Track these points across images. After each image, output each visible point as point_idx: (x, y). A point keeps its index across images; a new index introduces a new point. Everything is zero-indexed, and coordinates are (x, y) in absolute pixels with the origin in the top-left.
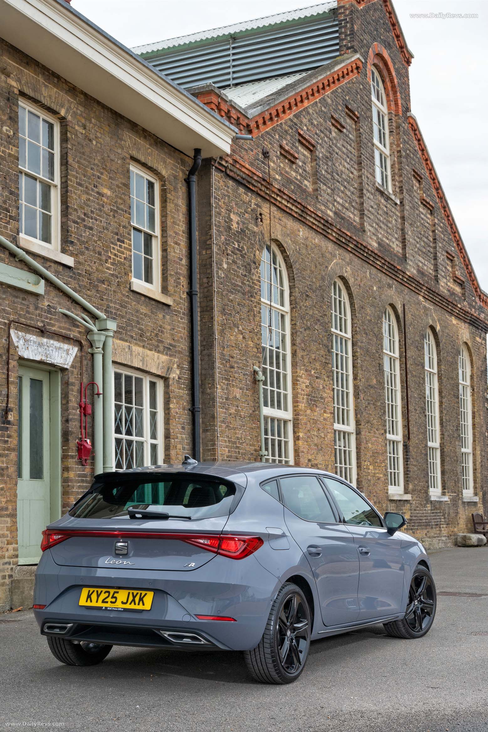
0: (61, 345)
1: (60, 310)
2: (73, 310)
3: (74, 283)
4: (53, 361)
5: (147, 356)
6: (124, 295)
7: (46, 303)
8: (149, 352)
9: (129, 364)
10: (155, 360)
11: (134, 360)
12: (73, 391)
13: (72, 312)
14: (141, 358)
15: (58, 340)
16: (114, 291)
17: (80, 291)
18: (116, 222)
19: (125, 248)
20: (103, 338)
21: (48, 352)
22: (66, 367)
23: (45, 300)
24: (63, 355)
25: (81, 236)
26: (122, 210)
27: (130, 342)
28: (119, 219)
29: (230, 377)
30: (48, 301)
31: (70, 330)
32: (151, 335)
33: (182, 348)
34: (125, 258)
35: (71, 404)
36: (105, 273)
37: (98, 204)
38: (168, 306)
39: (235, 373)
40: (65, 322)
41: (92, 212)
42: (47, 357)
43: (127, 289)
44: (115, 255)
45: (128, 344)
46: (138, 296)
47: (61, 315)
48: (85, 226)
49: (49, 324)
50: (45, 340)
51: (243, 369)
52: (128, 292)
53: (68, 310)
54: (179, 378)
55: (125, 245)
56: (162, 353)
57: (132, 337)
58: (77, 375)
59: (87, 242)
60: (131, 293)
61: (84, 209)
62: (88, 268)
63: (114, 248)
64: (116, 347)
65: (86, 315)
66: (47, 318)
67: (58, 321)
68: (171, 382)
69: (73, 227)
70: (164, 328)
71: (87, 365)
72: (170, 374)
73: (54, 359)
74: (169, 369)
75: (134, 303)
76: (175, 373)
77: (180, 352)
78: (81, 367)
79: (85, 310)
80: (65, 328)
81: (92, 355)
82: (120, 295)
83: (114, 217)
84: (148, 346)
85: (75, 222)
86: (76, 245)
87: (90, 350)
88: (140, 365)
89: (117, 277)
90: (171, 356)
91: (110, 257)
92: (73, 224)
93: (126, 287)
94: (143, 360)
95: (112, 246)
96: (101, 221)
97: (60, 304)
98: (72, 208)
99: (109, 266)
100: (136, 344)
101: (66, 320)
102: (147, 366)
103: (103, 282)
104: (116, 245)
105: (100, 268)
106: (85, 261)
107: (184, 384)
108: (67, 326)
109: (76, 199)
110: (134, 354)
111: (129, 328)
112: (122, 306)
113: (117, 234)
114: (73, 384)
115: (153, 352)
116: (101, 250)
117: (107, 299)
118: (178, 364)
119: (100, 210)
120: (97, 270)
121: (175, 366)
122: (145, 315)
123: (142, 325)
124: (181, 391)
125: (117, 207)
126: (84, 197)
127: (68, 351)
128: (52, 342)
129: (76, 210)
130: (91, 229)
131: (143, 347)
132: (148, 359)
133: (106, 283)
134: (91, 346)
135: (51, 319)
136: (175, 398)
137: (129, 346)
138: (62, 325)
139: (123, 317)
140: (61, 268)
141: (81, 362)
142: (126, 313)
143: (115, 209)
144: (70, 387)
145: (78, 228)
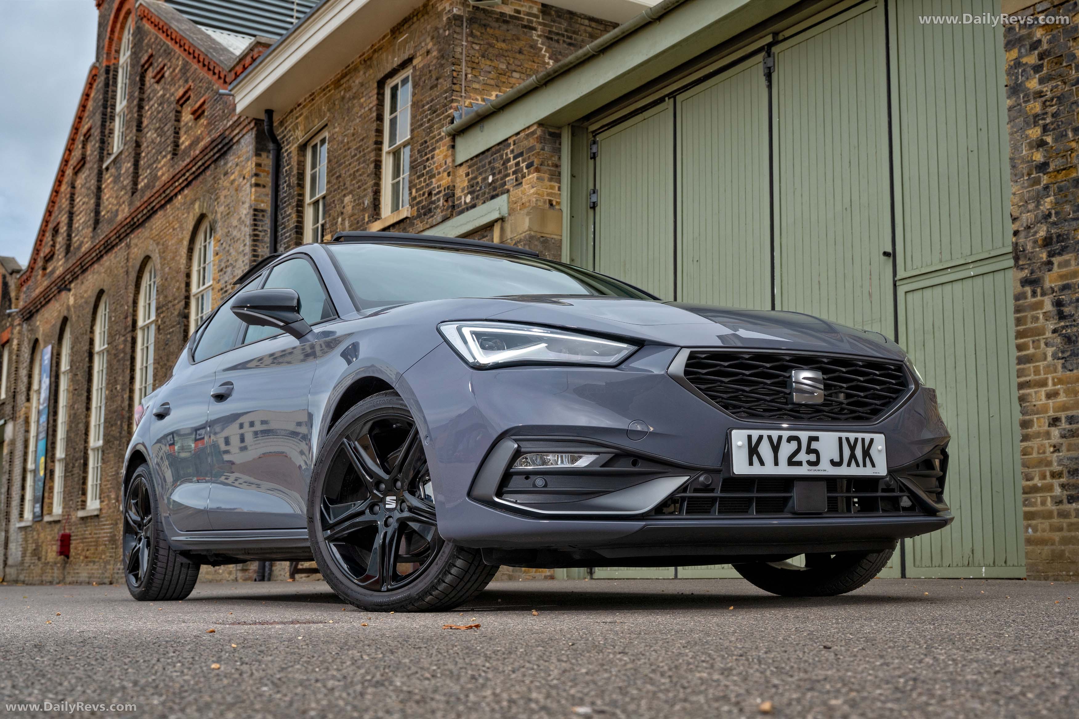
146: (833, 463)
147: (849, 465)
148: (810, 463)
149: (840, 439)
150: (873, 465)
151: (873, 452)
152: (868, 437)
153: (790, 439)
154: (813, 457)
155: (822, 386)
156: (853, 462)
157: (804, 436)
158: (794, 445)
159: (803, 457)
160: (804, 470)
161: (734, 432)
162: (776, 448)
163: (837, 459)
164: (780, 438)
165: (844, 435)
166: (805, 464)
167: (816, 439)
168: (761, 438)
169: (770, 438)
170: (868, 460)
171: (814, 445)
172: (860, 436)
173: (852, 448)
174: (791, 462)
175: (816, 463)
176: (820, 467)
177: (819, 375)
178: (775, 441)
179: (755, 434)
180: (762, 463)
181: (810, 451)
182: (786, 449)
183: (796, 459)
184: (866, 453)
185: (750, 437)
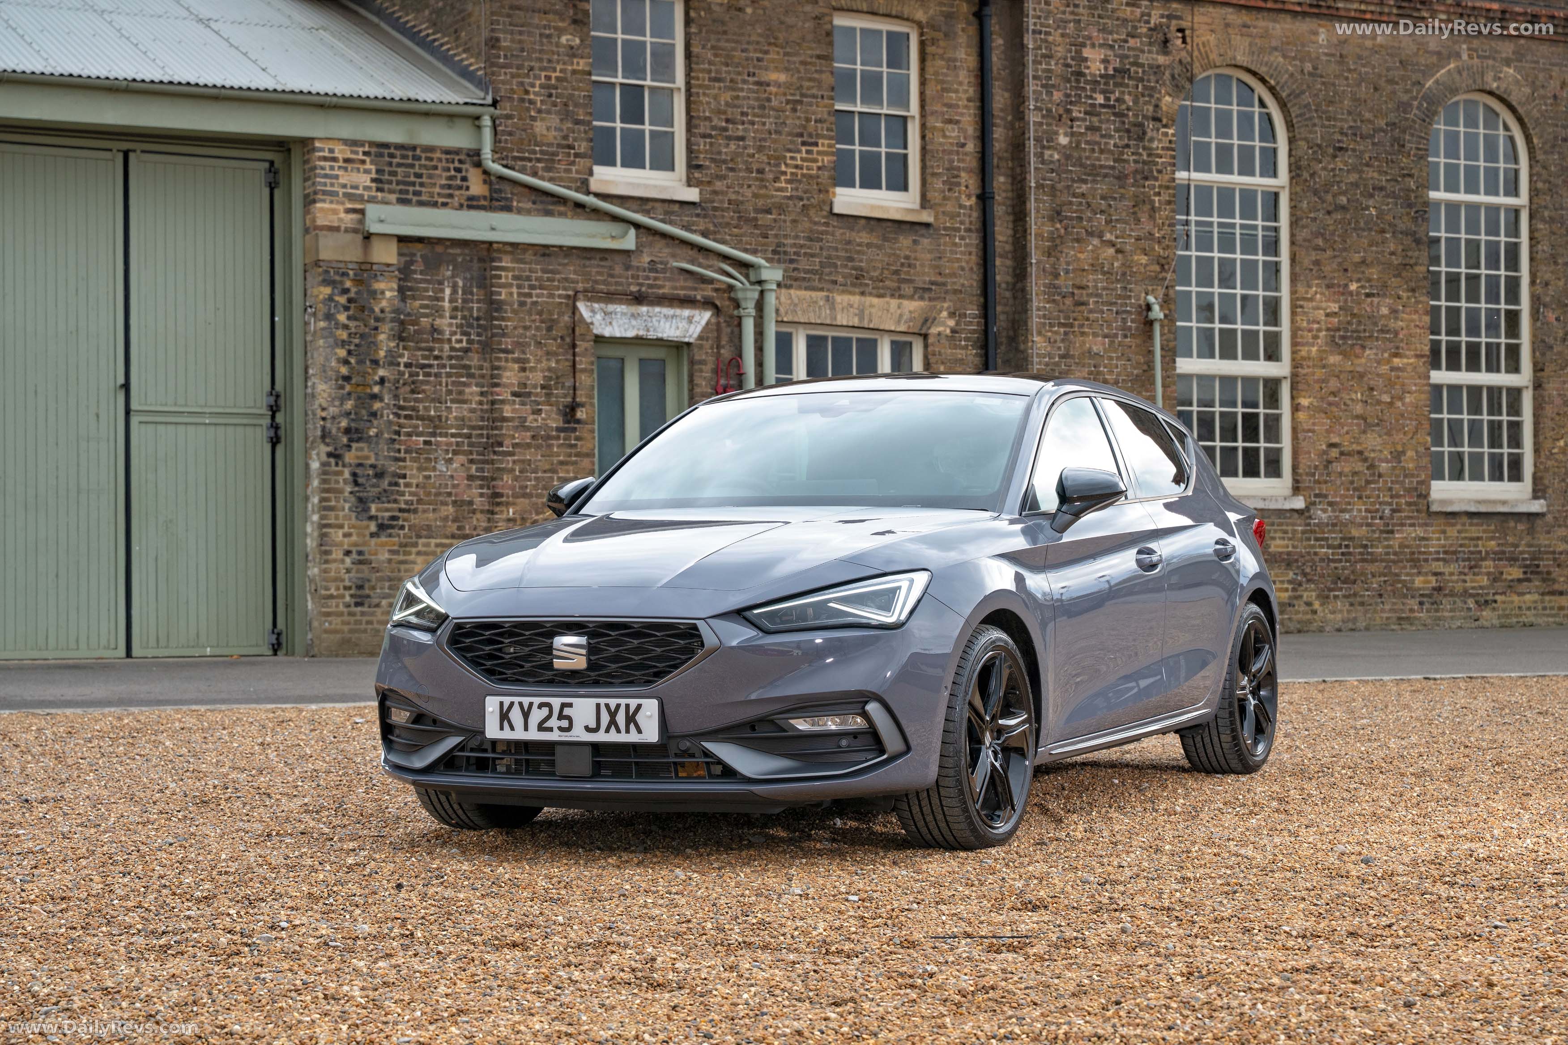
0: (678, 311)
1: (675, 264)
2: (701, 260)
3: (702, 224)
4: (660, 335)
5: (872, 306)
6: (816, 223)
7: (646, 259)
8: (875, 301)
9: (828, 322)
10: (892, 310)
11: (839, 317)
12: (701, 371)
13: (700, 266)
14: (857, 311)
15: (671, 306)
16: (794, 221)
17: (715, 233)
18: (799, 118)
19: (819, 153)
20: (756, 295)
21: (650, 324)
22: (687, 340)
23: (645, 255)
24: (680, 325)
25: (720, 153)
26: (814, 96)
27: (828, 290)
28: (806, 112)
29: (1075, 319)
30: (651, 254)
31: (696, 289)
32: (882, 273)
33: (963, 285)
34: (819, 168)
35: (697, 390)
36: (773, 196)
37: (757, 99)
38: (927, 225)
39: (1091, 311)
40: (685, 280)
41: (743, 114)
42: (648, 330)
43: (825, 213)
44: (797, 167)
45: (825, 294)
46: (851, 220)
47: (676, 271)
48: (729, 138)
49: (650, 286)
50: (644, 309)
51: (1116, 303)
52: (824, 217)
53: (692, 262)
54: (953, 331)
55: (820, 148)
56: (911, 298)
57: (835, 282)
58: (712, 348)
59: (732, 160)
60: (835, 218)
61: (725, 113)
62: (733, 197)
63: (792, 158)
64: (796, 301)
65: (730, 265)
66: (648, 278)
67: (670, 279)
68: (931, 340)
69: (702, 145)
70: (915, 259)
71: (732, 332)
72: (929, 328)
73: (663, 332)
74: (926, 320)
75: (841, 231)
76: (944, 324)
77: (955, 292)
78: (718, 338)
79: (726, 258)
80: (683, 288)
81: (740, 318)
82: (807, 225)
83: (794, 110)
84: (874, 291)
85: (704, 136)
86: (708, 168)
87: (736, 313)
88: (856, 322)
89: (801, 199)
90: (930, 299)
91: (785, 173)
92: (702, 141)
93: (821, 210)
94: (861, 314)
95: (788, 155)
96: (764, 124)
97: (674, 256)
98: (699, 118)
99: (783, 185)
100: (843, 292)
101: (688, 276)
102: (870, 321)
103: (769, 212)
104: (799, 151)
105: (762, 192)
106: (728, 187)
107: (966, 339)
108: (689, 284)
109: (708, 103)
110: (839, 307)
111: (827, 270)
112: (810, 239)
113: (801, 135)
114: (703, 362)
115: (887, 299)
116: (763, 166)
117: (776, 236)
118: (952, 310)
119: (763, 107)
120: (755, 196)
121: (945, 314)
122: (869, 245)
123: (861, 261)
124: (958, 351)
125: (805, 96)
126: (727, 96)
127: (690, 320)
128: (657, 309)
129: (709, 119)
130: (742, 139)
131: (863, 294)
132: (873, 310)
133: (774, 211)
134: (738, 306)
135: (656, 279)
136: (943, 363)
137: (828, 297)
138: (682, 283)
139: (813, 255)
140: (676, 207)
141: (719, 330)
142: (821, 249)
143: (798, 98)
144: (696, 367)
145: (711, 144)
146: (588, 729)
147: (607, 731)
148: (561, 729)
149: (598, 706)
150: (639, 731)
151: (639, 718)
152: (633, 703)
153: (541, 706)
154: (565, 723)
155: (584, 652)
156: (613, 728)
157: (556, 702)
158: (545, 711)
159: (554, 722)
160: (555, 736)
161: (488, 698)
162: (526, 715)
163: (593, 725)
164: (531, 704)
165: (603, 701)
166: (555, 729)
167: (570, 705)
168: (512, 704)
169: (521, 704)
170: (632, 726)
171: (567, 711)
172: (623, 702)
173: (613, 714)
174: (541, 727)
175: (569, 729)
176: (574, 732)
177: (582, 640)
178: (526, 708)
179: (507, 700)
180: (512, 728)
181: (561, 717)
182: (537, 716)
183: (546, 725)
184: (631, 719)
185: (501, 704)
